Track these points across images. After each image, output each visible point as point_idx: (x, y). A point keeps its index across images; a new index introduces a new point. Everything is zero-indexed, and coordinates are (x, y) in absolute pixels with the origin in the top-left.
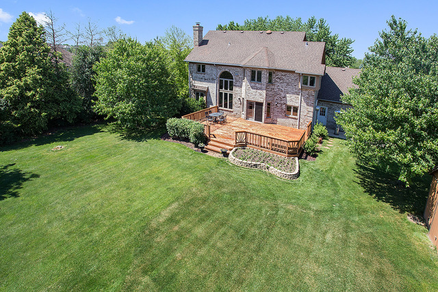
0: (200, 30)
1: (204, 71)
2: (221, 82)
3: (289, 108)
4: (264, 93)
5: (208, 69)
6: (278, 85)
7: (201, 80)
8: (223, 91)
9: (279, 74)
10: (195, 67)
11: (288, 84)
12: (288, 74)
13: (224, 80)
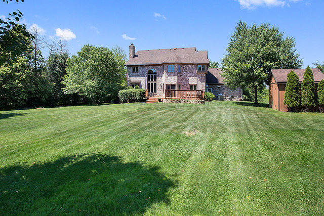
0: (134, 48)
1: (137, 70)
2: (149, 76)
3: (191, 86)
4: (176, 78)
5: (140, 69)
6: (185, 73)
7: (135, 76)
8: (150, 82)
9: (184, 66)
10: (131, 69)
11: (190, 72)
12: (189, 66)
13: (150, 75)
